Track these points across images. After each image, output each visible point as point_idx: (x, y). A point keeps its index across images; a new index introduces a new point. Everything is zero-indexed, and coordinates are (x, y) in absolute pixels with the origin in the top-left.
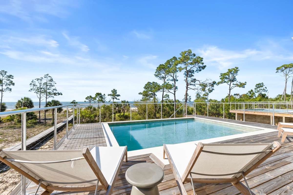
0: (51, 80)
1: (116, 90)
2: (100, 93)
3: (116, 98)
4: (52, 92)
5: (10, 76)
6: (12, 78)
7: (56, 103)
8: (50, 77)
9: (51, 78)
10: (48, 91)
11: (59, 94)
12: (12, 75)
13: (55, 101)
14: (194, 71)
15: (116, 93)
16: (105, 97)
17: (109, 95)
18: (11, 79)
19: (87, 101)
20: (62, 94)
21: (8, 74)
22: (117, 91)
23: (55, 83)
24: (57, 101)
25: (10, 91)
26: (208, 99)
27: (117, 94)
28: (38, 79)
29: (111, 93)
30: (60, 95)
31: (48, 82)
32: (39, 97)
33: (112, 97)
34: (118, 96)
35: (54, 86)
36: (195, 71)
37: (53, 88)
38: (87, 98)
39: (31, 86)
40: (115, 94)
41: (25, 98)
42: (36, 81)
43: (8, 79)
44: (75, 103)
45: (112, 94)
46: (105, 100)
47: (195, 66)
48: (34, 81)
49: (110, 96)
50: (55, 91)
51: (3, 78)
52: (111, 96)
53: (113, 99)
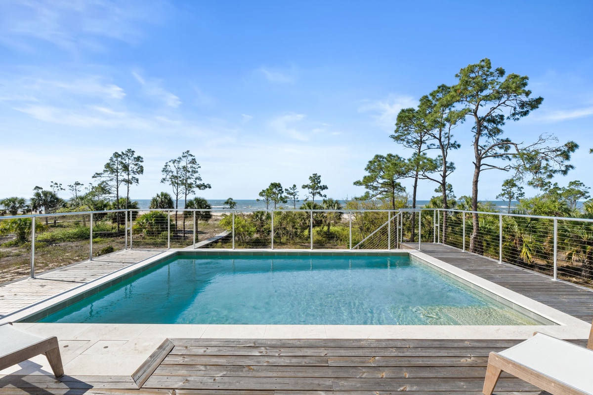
0: (194, 161)
1: (320, 176)
2: (277, 183)
3: (319, 193)
4: (194, 183)
5: (138, 159)
6: (142, 161)
7: (201, 203)
8: (191, 155)
9: (194, 158)
10: (189, 181)
11: (206, 187)
12: (141, 156)
13: (200, 200)
14: (505, 118)
15: (319, 182)
16: (295, 191)
17: (304, 187)
18: (140, 163)
19: (262, 198)
20: (210, 187)
21: (136, 155)
22: (321, 178)
23: (199, 166)
24: (203, 200)
25: (137, 184)
26: (587, 195)
27: (321, 184)
28: (174, 162)
29: (309, 182)
30: (208, 188)
31: (189, 166)
32: (176, 192)
33: (311, 190)
34: (325, 188)
35: (197, 172)
36: (508, 118)
37: (196, 175)
38: (261, 194)
39: (163, 173)
40: (317, 184)
41: (162, 194)
42: (171, 164)
43: (137, 163)
44: (231, 203)
45: (311, 184)
46: (297, 198)
47: (504, 103)
48: (169, 164)
49: (307, 189)
50: (198, 182)
51: (130, 161)
52: (309, 188)
53: (314, 194)
